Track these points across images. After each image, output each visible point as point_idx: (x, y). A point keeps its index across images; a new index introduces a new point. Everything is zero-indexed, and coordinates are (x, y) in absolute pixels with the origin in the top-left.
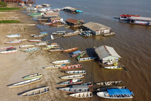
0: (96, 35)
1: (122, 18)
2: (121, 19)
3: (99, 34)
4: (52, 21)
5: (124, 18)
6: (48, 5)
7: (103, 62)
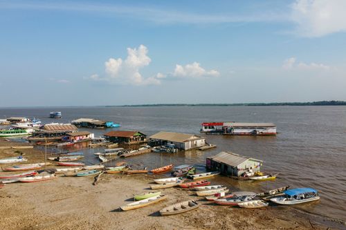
0: (186, 149)
1: (206, 128)
2: (205, 130)
3: (190, 147)
4: (72, 138)
5: (210, 128)
6: (26, 120)
7: (240, 173)
